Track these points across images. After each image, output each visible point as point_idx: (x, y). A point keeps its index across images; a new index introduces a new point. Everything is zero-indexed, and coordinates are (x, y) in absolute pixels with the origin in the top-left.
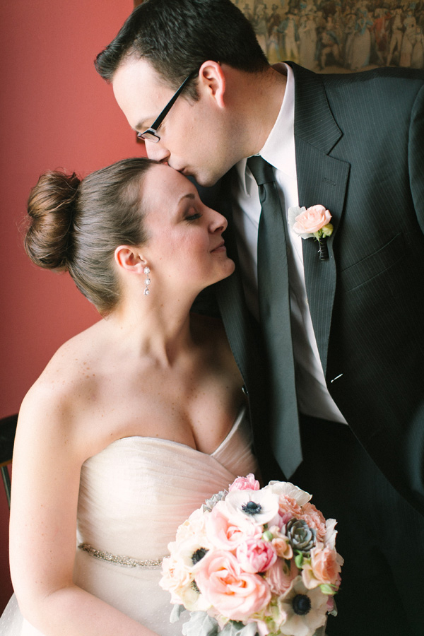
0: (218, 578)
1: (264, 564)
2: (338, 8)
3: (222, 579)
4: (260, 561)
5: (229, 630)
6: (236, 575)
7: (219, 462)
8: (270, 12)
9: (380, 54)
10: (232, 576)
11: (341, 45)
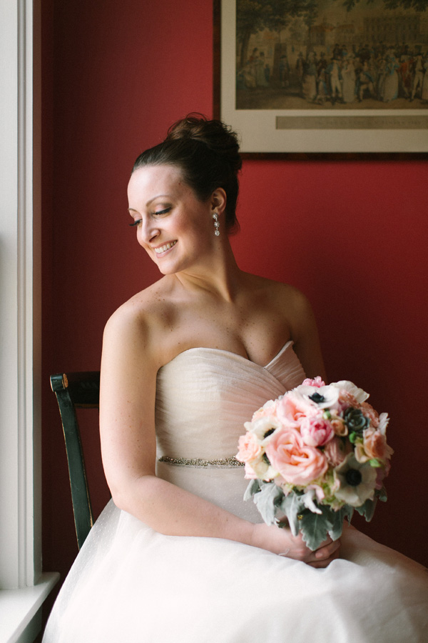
0: (284, 449)
1: (323, 439)
2: (372, 55)
3: (287, 451)
4: (320, 435)
5: (292, 496)
6: (300, 448)
7: (271, 373)
8: (318, 58)
9: (406, 89)
10: (296, 449)
11: (375, 83)
